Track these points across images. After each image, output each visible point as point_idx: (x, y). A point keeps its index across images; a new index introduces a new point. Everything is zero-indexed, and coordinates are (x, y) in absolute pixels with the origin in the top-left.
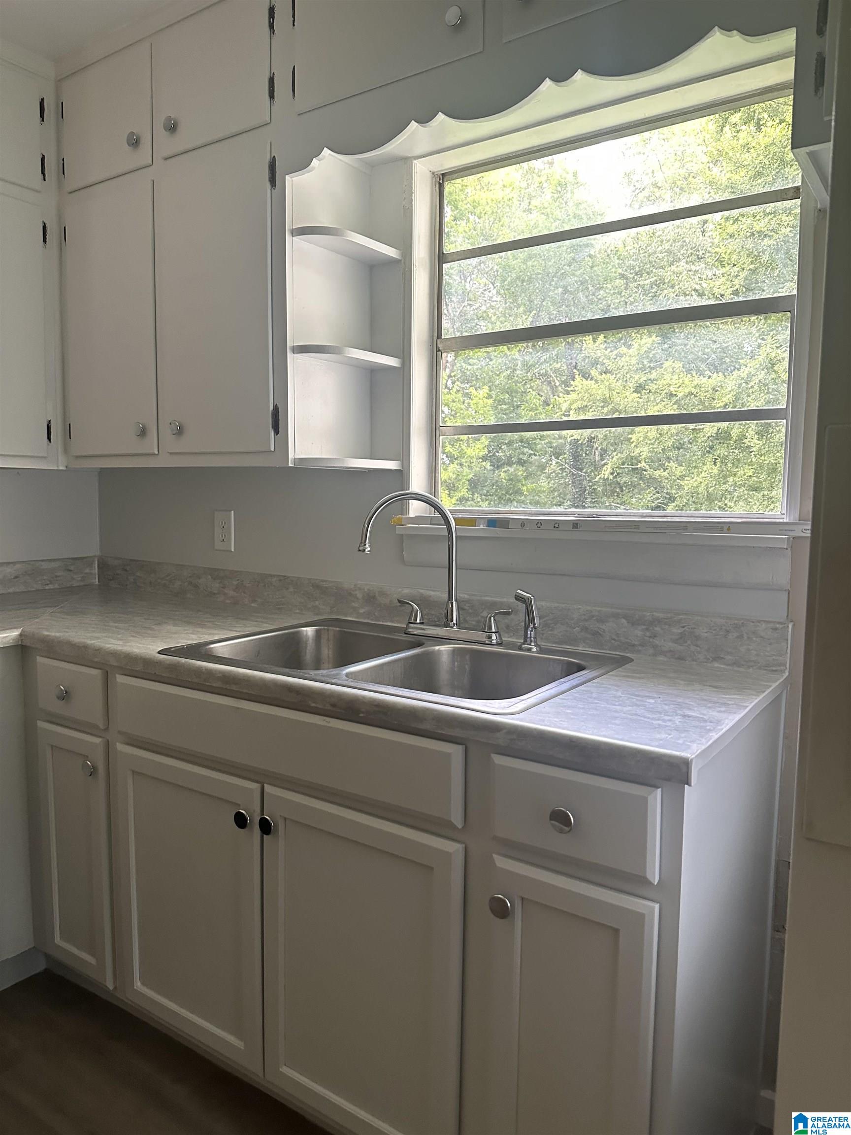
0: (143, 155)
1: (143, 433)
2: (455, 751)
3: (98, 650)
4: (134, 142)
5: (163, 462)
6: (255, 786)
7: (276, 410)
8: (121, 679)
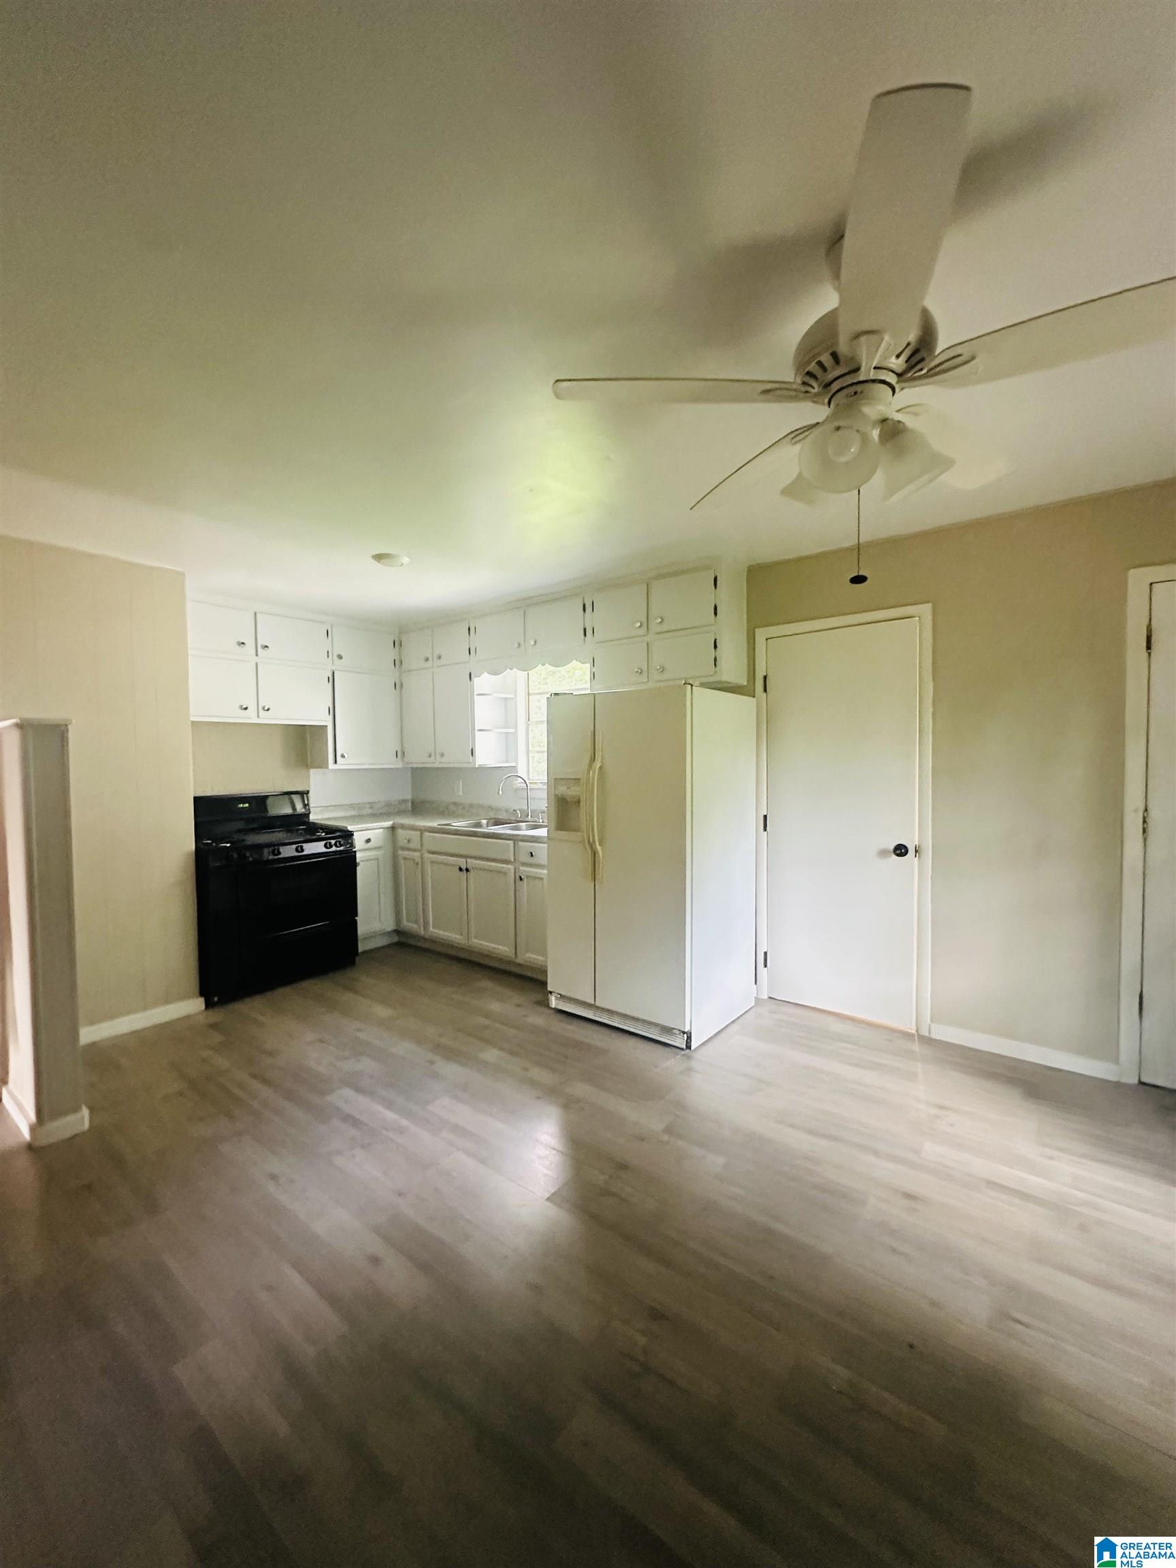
0: (429, 664)
1: (430, 756)
2: (511, 842)
3: (419, 826)
4: (427, 660)
5: (436, 765)
6: (464, 860)
7: (472, 749)
8: (427, 834)
